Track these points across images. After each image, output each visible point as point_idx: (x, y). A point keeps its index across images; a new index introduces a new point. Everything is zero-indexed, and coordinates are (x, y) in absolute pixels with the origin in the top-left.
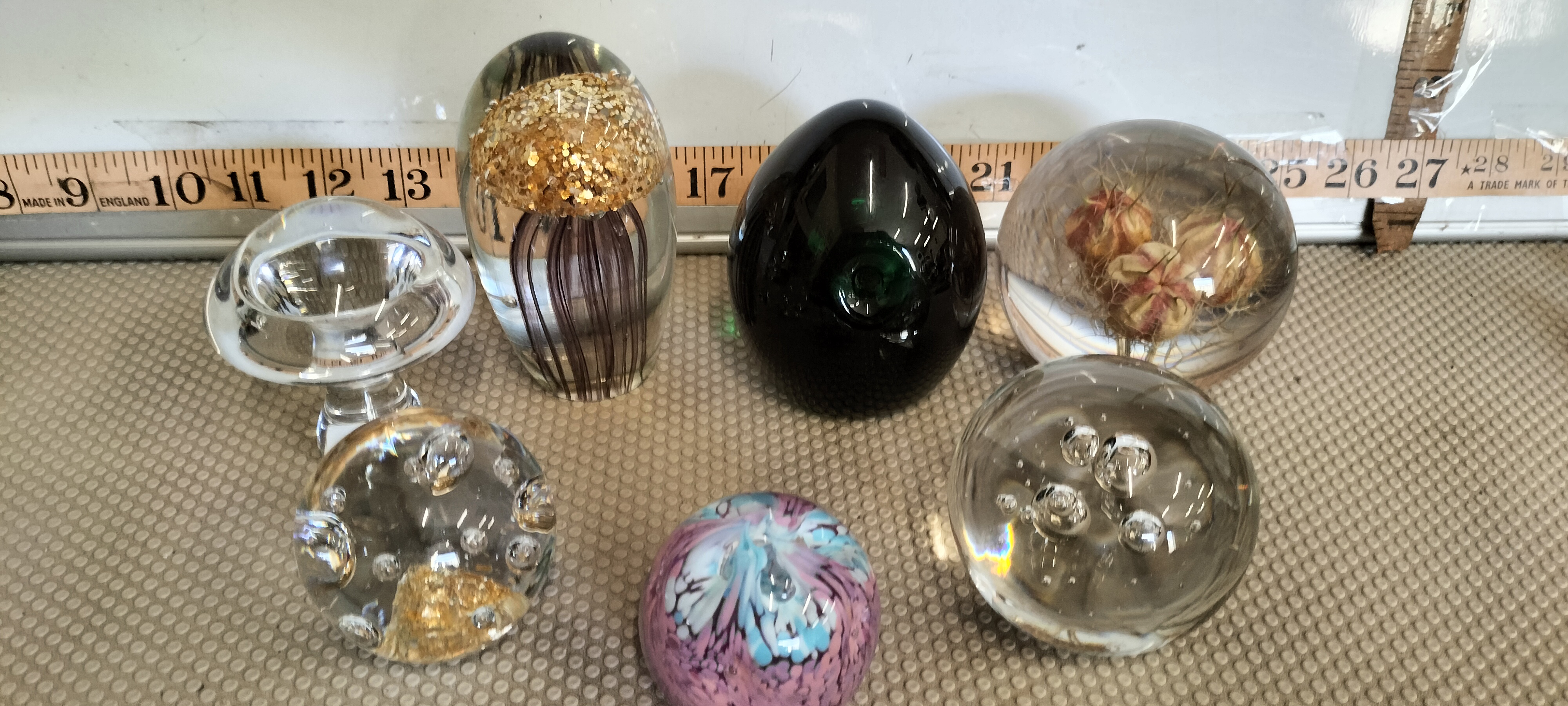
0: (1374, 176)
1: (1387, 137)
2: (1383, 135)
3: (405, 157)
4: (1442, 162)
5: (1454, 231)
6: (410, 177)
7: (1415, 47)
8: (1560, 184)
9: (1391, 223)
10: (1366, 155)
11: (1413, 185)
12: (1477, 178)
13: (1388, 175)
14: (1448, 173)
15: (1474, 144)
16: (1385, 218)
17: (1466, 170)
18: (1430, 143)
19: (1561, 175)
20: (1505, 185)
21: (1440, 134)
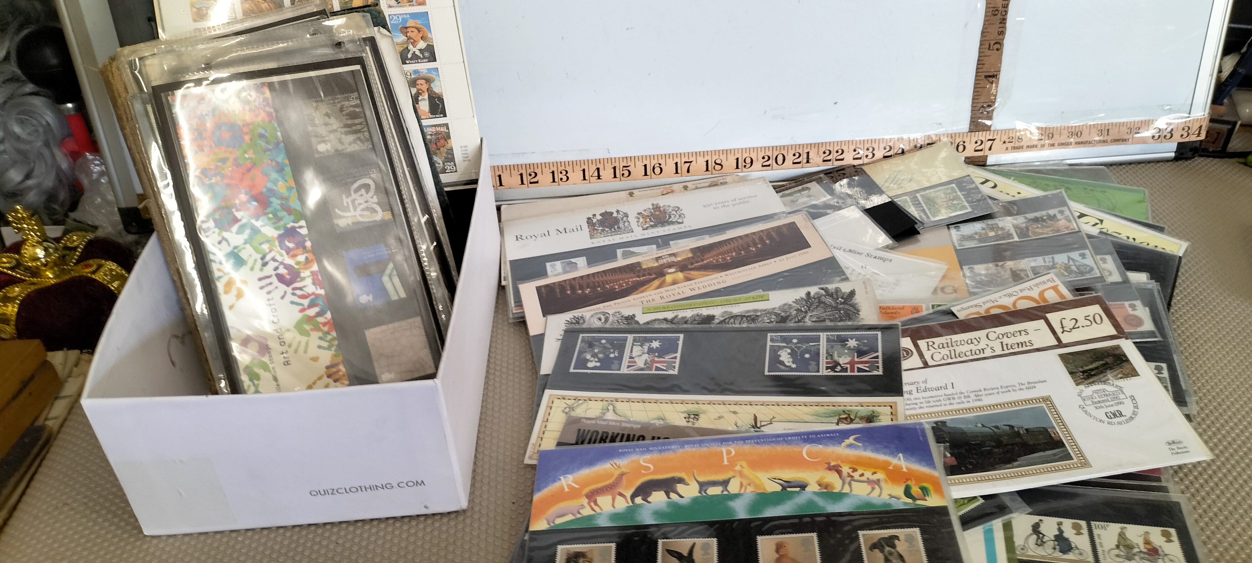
0: (964, 148)
2: (968, 130)
3: (559, 165)
4: (994, 140)
6: (561, 173)
8: (1046, 146)
10: (961, 139)
11: (981, 150)
12: (1010, 145)
13: (971, 147)
14: (997, 144)
15: (1007, 132)
16: (971, 164)
17: (1004, 142)
18: (989, 132)
19: (1047, 142)
20: (1022, 147)
21: (992, 129)
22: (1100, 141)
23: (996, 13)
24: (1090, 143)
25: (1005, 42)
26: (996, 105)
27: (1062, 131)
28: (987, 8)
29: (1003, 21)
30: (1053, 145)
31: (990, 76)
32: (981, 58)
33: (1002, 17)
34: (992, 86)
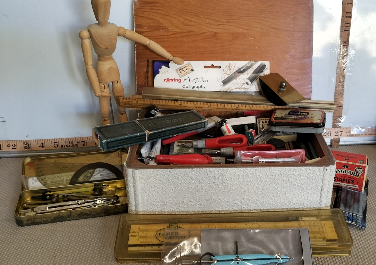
0: (331, 134)
1: (333, 128)
2: (332, 127)
4: (342, 131)
5: (347, 143)
7: (335, 113)
8: (363, 135)
9: (335, 142)
10: (329, 131)
11: (338, 135)
12: (349, 134)
13: (333, 134)
14: (343, 133)
15: (347, 128)
17: (346, 133)
18: (340, 128)
20: (353, 135)
23: (340, 82)
25: (344, 93)
26: (342, 118)
28: (337, 79)
29: (343, 85)
30: (366, 135)
31: (339, 106)
32: (336, 99)
34: (340, 110)
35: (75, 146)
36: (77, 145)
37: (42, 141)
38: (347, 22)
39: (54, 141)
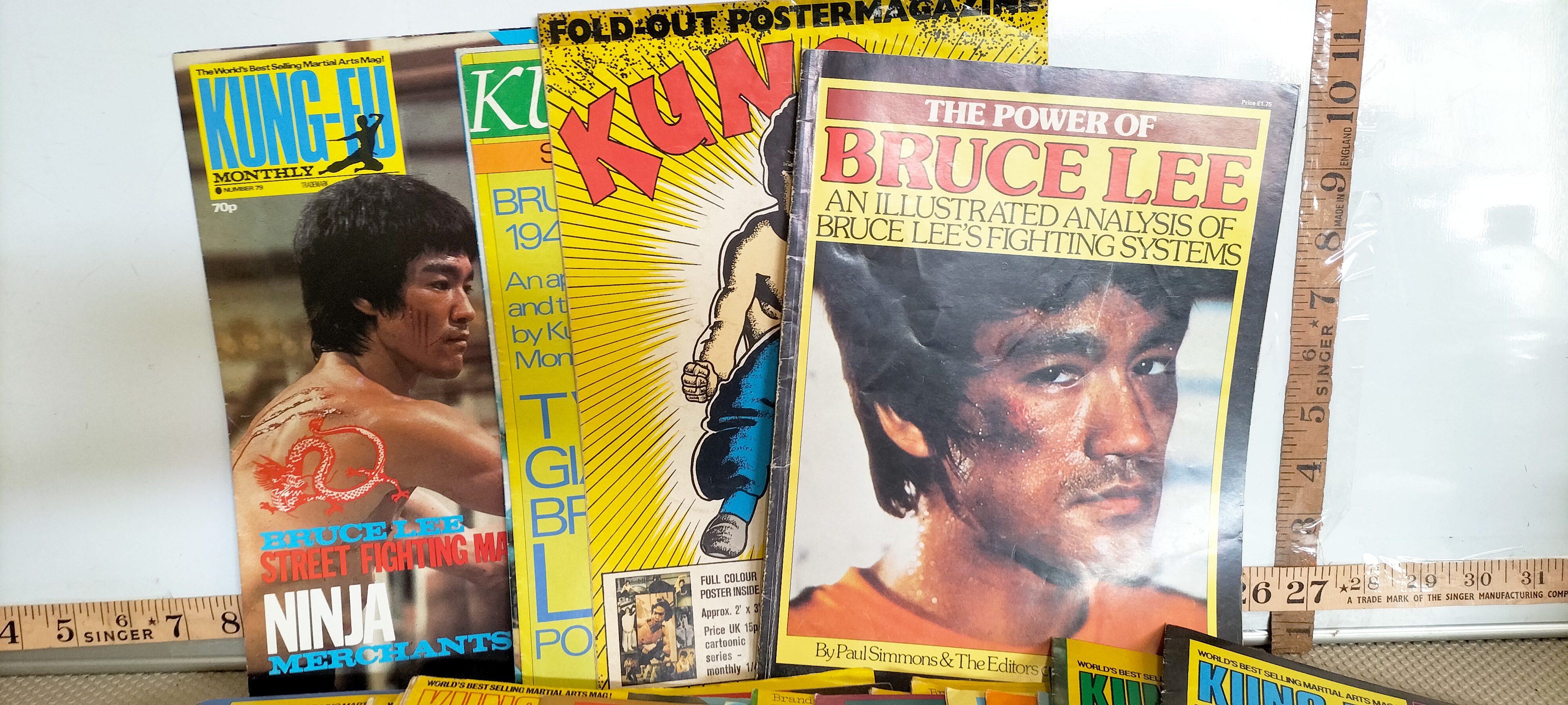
0: (1269, 594)
1: (1276, 566)
2: (1272, 564)
4: (1324, 583)
5: (1345, 636)
7: (1287, 498)
8: (1424, 598)
9: (1289, 631)
10: (1261, 579)
11: (1301, 601)
12: (1354, 594)
13: (1280, 594)
14: (1330, 592)
15: (1348, 568)
16: (1285, 626)
17: (1344, 589)
18: (1312, 569)
19: (1427, 590)
20: (1378, 599)
21: (1319, 563)
22: (1527, 595)
23: (1311, 355)
24: (1508, 596)
25: (1331, 406)
26: (1324, 518)
27: (1453, 570)
28: (1293, 346)
29: (1326, 370)
30: (1437, 598)
31: (1308, 467)
32: (1290, 434)
33: (1322, 363)
34: (1313, 485)
35: (141, 634)
36: (147, 633)
37: (8, 612)
38: (1338, 80)
39: (57, 612)
